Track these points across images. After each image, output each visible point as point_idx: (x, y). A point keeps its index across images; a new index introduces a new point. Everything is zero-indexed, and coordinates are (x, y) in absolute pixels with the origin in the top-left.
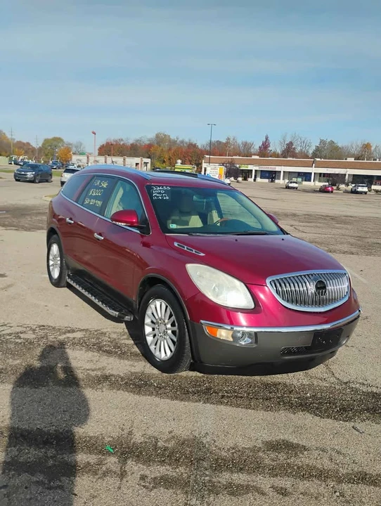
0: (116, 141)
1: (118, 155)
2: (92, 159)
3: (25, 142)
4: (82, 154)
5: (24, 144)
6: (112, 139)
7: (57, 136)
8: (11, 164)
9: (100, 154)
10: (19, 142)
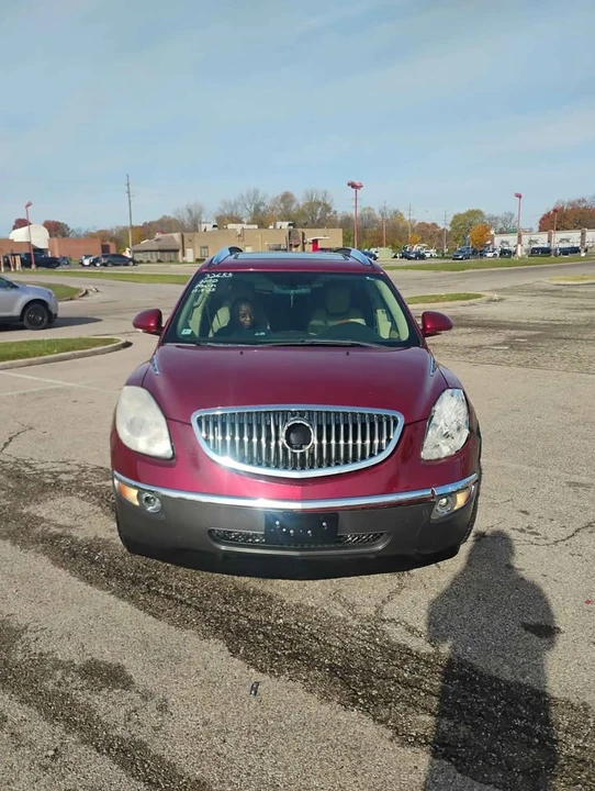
0: (573, 204)
1: (575, 228)
2: (525, 238)
3: (429, 222)
4: (513, 232)
5: (428, 226)
6: (567, 200)
7: (475, 208)
8: (395, 257)
9: (542, 229)
10: (423, 224)
